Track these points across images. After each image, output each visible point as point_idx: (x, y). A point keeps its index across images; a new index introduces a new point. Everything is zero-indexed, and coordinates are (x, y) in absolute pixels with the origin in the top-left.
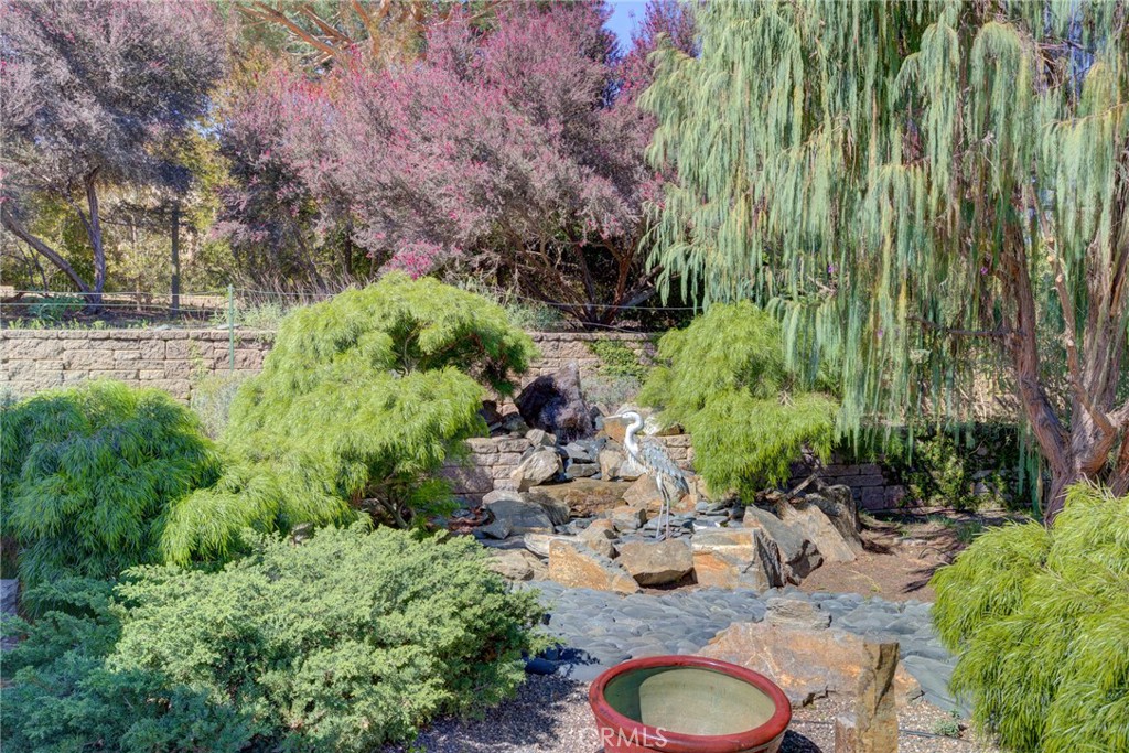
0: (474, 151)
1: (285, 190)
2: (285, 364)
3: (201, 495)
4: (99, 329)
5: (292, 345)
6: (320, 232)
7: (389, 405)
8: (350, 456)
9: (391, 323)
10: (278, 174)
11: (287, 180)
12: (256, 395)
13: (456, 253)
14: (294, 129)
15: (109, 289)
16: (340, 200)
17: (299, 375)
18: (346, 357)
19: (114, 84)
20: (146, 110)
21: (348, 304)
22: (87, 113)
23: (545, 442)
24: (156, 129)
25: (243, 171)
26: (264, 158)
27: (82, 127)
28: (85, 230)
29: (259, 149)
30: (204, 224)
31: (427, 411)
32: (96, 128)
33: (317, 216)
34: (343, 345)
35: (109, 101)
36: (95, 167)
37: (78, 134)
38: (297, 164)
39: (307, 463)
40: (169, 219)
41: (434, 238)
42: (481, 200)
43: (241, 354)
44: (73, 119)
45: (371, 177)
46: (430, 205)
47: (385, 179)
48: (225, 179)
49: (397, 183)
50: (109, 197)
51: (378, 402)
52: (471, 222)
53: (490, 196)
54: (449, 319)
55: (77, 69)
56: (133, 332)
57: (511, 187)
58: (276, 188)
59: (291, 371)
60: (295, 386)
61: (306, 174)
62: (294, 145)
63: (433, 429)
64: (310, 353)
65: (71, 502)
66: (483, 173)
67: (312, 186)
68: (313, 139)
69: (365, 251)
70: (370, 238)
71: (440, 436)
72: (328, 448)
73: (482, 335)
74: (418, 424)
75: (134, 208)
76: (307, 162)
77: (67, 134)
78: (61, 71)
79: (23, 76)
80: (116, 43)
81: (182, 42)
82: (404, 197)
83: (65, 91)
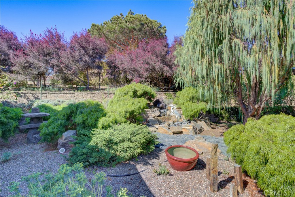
0: (146, 63)
1: (116, 70)
2: (116, 97)
3: (104, 118)
4: (88, 92)
5: (117, 94)
6: (122, 76)
7: (133, 104)
8: (127, 112)
9: (133, 91)
10: (115, 67)
11: (117, 68)
12: (112, 102)
13: (143, 79)
14: (118, 60)
15: (90, 85)
16: (125, 71)
17: (119, 99)
18: (126, 96)
19: (91, 54)
20: (95, 58)
21: (126, 88)
22: (87, 58)
23: (158, 110)
24: (97, 61)
25: (110, 67)
26: (113, 65)
27: (86, 61)
28: (86, 76)
29: (112, 63)
30: (104, 75)
31: (139, 105)
32: (88, 60)
33: (121, 74)
34: (125, 94)
35: (90, 56)
36: (88, 67)
37: (85, 62)
38: (118, 65)
39: (120, 113)
40: (99, 74)
41: (140, 77)
42: (147, 71)
43: (110, 96)
44: (85, 59)
45: (130, 67)
46: (139, 72)
47: (132, 68)
48: (107, 68)
49: (134, 68)
50: (90, 71)
51: (131, 103)
52: (146, 74)
53: (149, 70)
54: (142, 90)
55: (85, 52)
56: (93, 92)
57: (152, 68)
58: (115, 69)
59: (117, 98)
60: (118, 101)
61: (120, 67)
62: (118, 63)
63: (140, 108)
64: (120, 95)
65: (84, 119)
66: (148, 66)
67: (121, 69)
68: (121, 61)
69: (129, 79)
70: (130, 77)
71: (141, 109)
72: (123, 110)
73: (148, 93)
74: (137, 107)
75: (94, 73)
76: (120, 65)
77: (84, 62)
78: (83, 52)
79: (77, 53)
80: (91, 47)
81: (101, 47)
82: (135, 70)
83: (83, 55)
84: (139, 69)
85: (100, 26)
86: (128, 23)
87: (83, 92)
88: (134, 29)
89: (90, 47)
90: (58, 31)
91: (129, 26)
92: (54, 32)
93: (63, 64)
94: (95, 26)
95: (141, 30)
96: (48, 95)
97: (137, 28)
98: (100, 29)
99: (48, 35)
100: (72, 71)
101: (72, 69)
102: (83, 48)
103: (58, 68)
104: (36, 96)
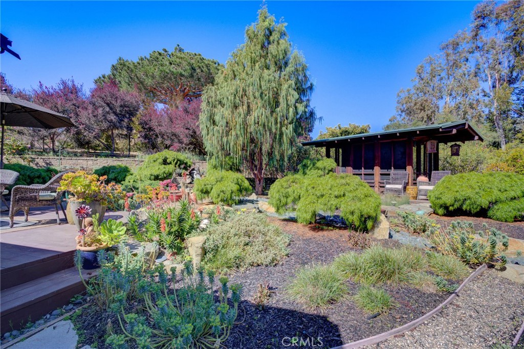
2: (145, 164)
3: (130, 176)
4: (114, 158)
6: (159, 140)
8: (152, 175)
9: (163, 158)
10: (150, 129)
11: (152, 130)
13: (184, 145)
14: (154, 120)
15: (115, 151)
16: (162, 135)
17: (147, 166)
19: (118, 112)
20: (124, 116)
22: (112, 117)
23: (189, 177)
24: (126, 120)
25: (143, 128)
26: (148, 126)
27: (112, 120)
28: (110, 138)
29: (147, 124)
30: (136, 137)
31: (164, 170)
32: (114, 120)
34: (155, 161)
35: (115, 113)
36: (114, 126)
37: (111, 121)
38: (154, 127)
39: (145, 175)
40: (128, 137)
41: (180, 143)
43: (141, 164)
44: (110, 119)
45: (168, 131)
46: (179, 136)
47: (170, 132)
48: (140, 129)
49: (172, 132)
50: (116, 132)
51: (157, 169)
52: (186, 140)
53: (188, 136)
54: (174, 157)
55: (111, 109)
56: (121, 159)
58: (150, 132)
60: (147, 167)
61: (156, 129)
62: (154, 124)
63: (164, 172)
64: (149, 162)
66: (187, 131)
67: (157, 132)
68: (158, 122)
69: (167, 145)
70: (168, 142)
75: (121, 134)
76: (156, 127)
77: (108, 121)
78: (107, 109)
79: (100, 111)
80: (119, 104)
81: (132, 103)
82: (174, 135)
83: (108, 113)
84: (180, 134)
85: (131, 66)
86: (173, 66)
87: (108, 159)
88: (182, 75)
89: (117, 105)
90: (76, 83)
91: (174, 70)
92: (70, 84)
93: (83, 124)
94: (124, 65)
95: (192, 76)
96: (63, 161)
97: (185, 74)
98: (132, 71)
99: (62, 88)
100: (94, 133)
101: (94, 131)
102: (108, 105)
103: (76, 130)
104: (48, 162)
